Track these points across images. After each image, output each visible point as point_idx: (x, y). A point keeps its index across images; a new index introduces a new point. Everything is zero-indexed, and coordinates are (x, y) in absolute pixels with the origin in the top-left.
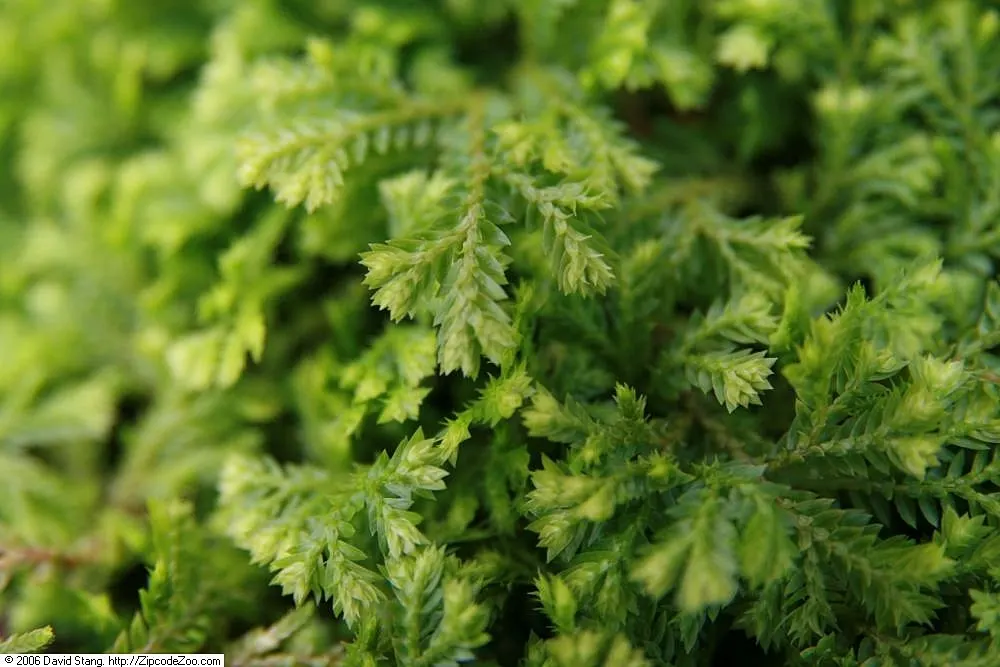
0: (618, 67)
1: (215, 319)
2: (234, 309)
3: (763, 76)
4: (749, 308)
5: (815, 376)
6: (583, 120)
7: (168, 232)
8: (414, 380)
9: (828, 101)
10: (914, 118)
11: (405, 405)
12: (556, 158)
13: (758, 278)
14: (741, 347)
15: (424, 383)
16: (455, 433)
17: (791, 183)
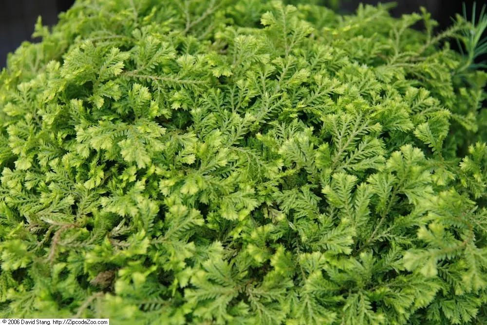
0: (155, 113)
1: (92, 175)
2: (95, 172)
3: (180, 110)
4: (189, 148)
5: (203, 154)
6: (150, 124)
7: (77, 164)
8: (133, 174)
9: (193, 112)
10: (209, 111)
11: (133, 179)
12: (149, 130)
13: (188, 143)
14: (189, 155)
15: (135, 174)
16: (144, 179)
17: (189, 128)
